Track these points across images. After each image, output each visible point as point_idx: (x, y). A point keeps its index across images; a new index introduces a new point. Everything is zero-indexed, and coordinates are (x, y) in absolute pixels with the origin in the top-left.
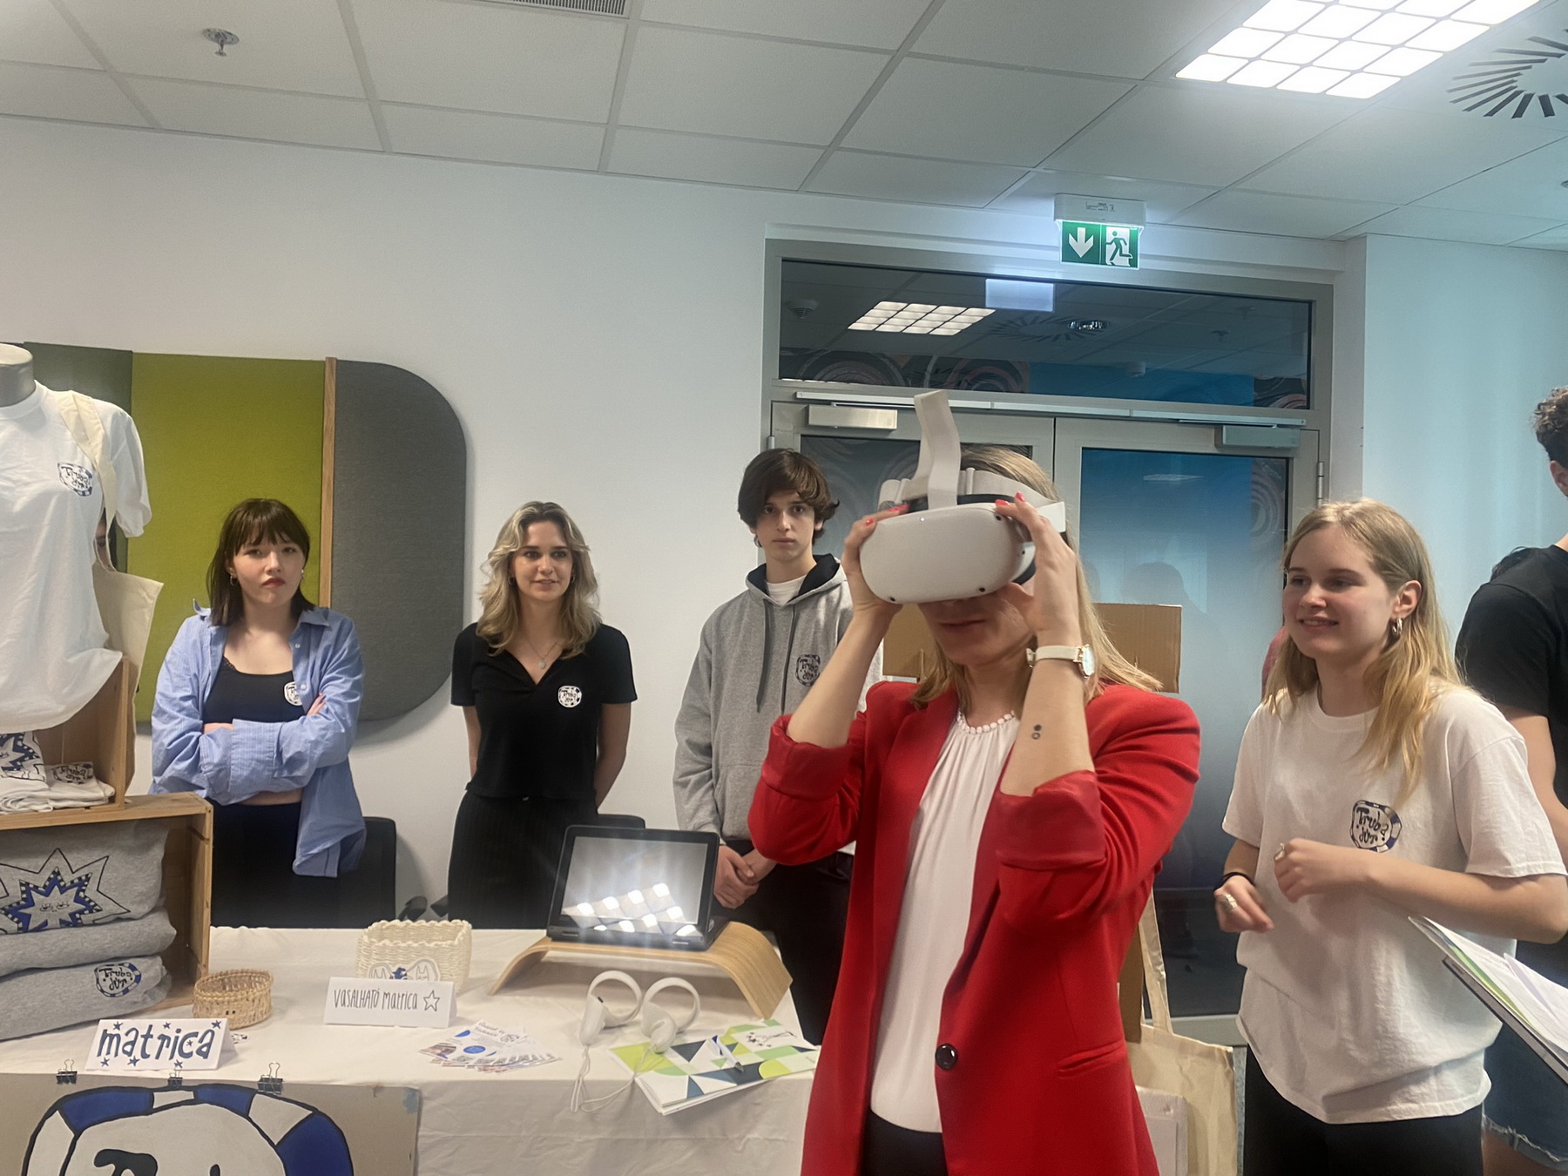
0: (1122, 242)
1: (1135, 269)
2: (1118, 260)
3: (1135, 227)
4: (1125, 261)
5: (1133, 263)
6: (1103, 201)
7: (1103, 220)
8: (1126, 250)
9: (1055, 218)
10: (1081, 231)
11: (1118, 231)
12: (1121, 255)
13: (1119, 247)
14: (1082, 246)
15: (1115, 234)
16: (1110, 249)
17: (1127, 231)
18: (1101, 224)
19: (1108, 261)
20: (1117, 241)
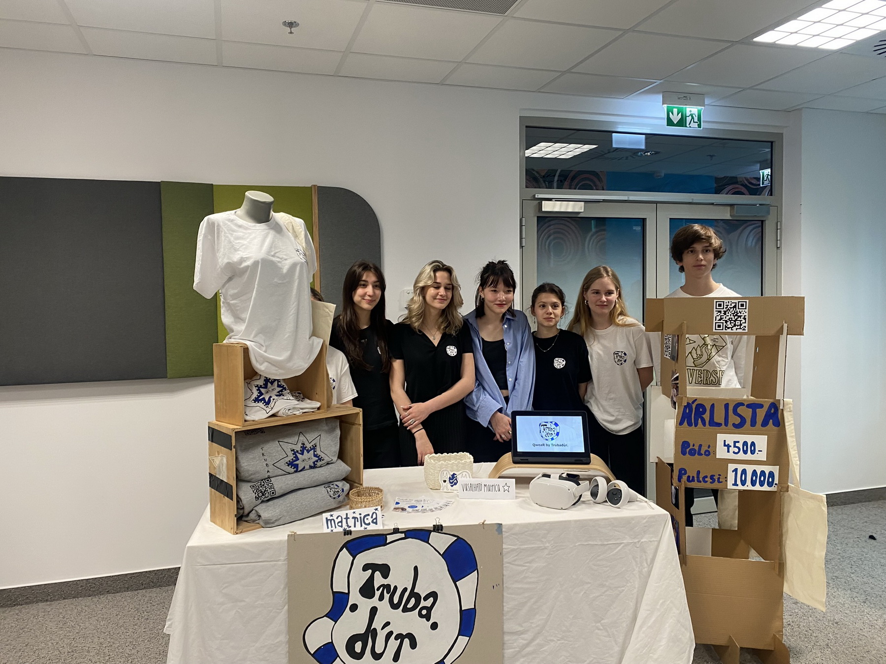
0: (694, 115)
1: (700, 129)
2: (693, 124)
3: (700, 108)
4: (696, 125)
5: (699, 126)
6: (685, 95)
7: (686, 105)
8: (696, 120)
9: (663, 104)
10: (675, 111)
11: (692, 110)
12: (694, 122)
13: (693, 118)
14: (676, 118)
15: (691, 111)
16: (689, 119)
17: (696, 110)
18: (684, 106)
19: (688, 125)
20: (692, 115)
